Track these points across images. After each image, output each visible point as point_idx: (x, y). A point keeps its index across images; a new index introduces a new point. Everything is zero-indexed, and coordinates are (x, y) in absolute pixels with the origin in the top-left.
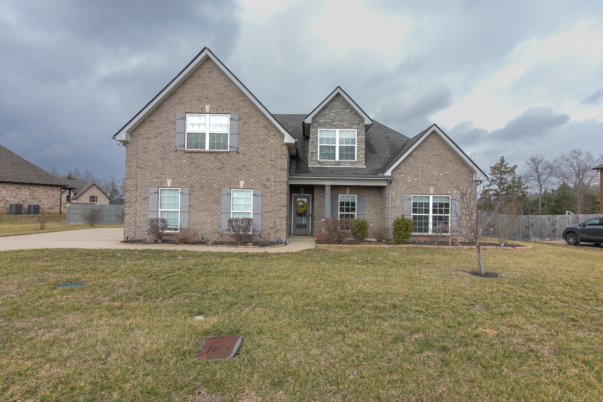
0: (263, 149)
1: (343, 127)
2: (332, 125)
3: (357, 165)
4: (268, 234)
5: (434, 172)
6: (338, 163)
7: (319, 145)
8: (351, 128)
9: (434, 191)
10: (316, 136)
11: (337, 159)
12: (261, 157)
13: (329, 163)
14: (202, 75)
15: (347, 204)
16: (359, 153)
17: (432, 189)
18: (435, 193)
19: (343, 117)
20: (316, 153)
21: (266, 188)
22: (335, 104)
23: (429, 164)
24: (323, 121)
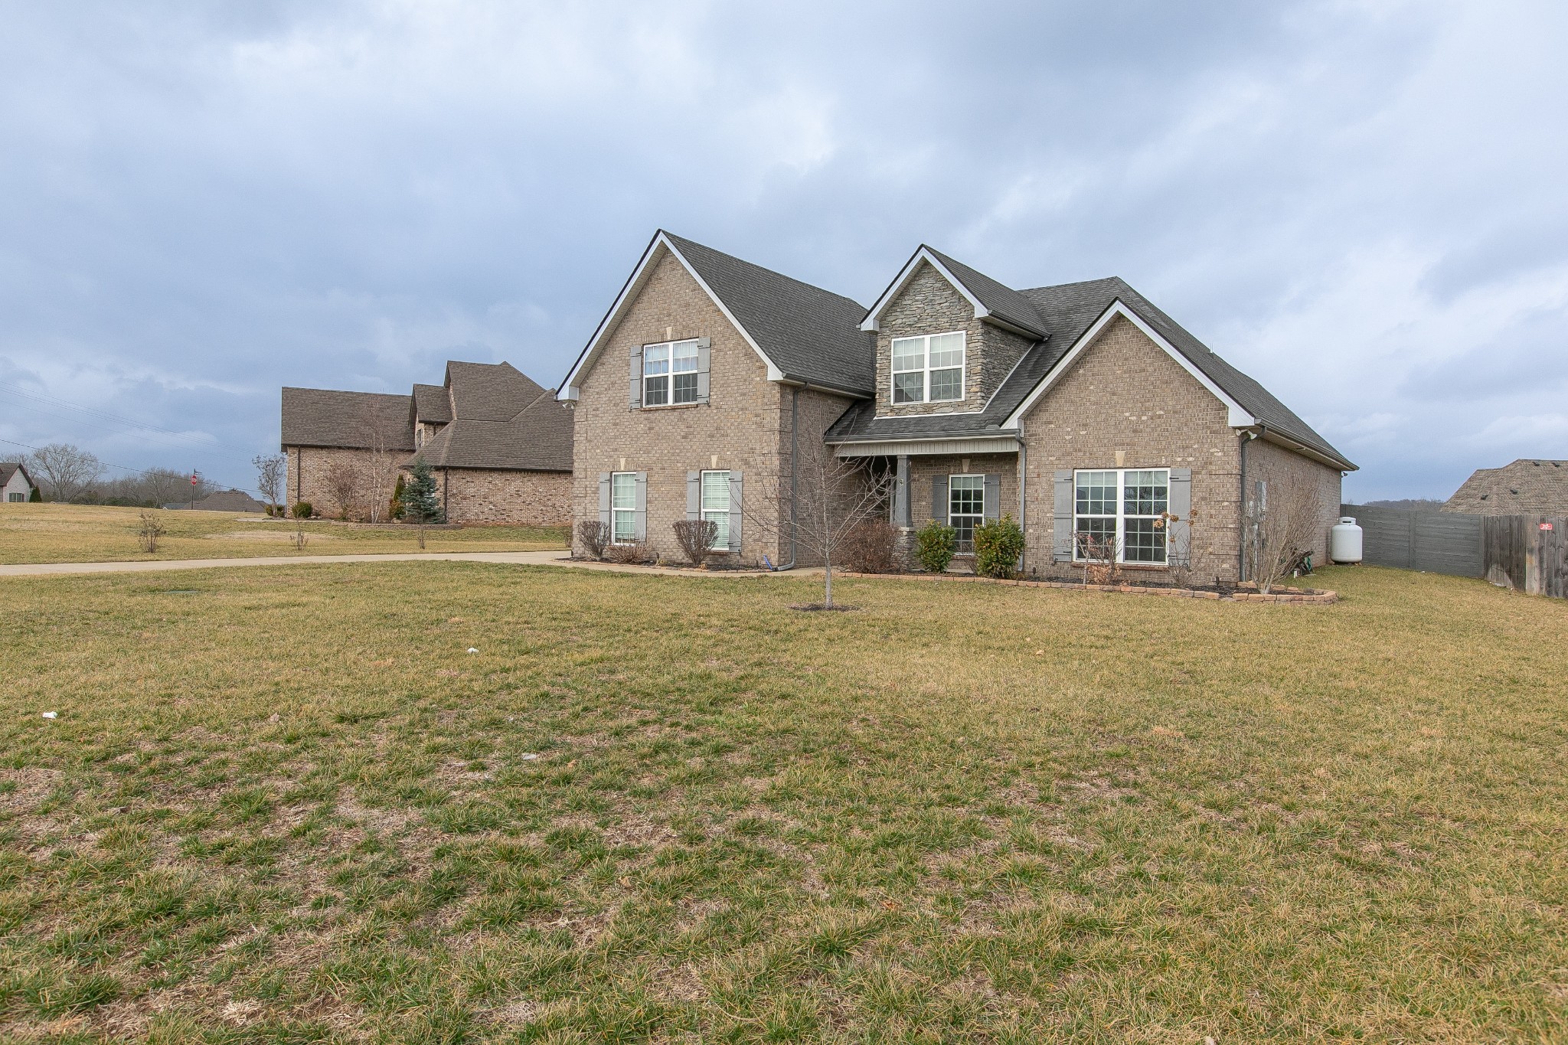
0: (744, 394)
1: (939, 329)
2: (918, 328)
3: (965, 408)
4: (751, 551)
5: (1127, 414)
6: (928, 408)
7: (893, 372)
8: (954, 330)
9: (1127, 459)
10: (887, 354)
11: (927, 399)
12: (742, 410)
13: (910, 411)
14: (661, 275)
15: (967, 495)
16: (970, 383)
17: (1120, 455)
18: (1128, 465)
19: (938, 308)
20: (888, 390)
21: (749, 467)
22: (922, 281)
23: (1114, 394)
24: (900, 321)
